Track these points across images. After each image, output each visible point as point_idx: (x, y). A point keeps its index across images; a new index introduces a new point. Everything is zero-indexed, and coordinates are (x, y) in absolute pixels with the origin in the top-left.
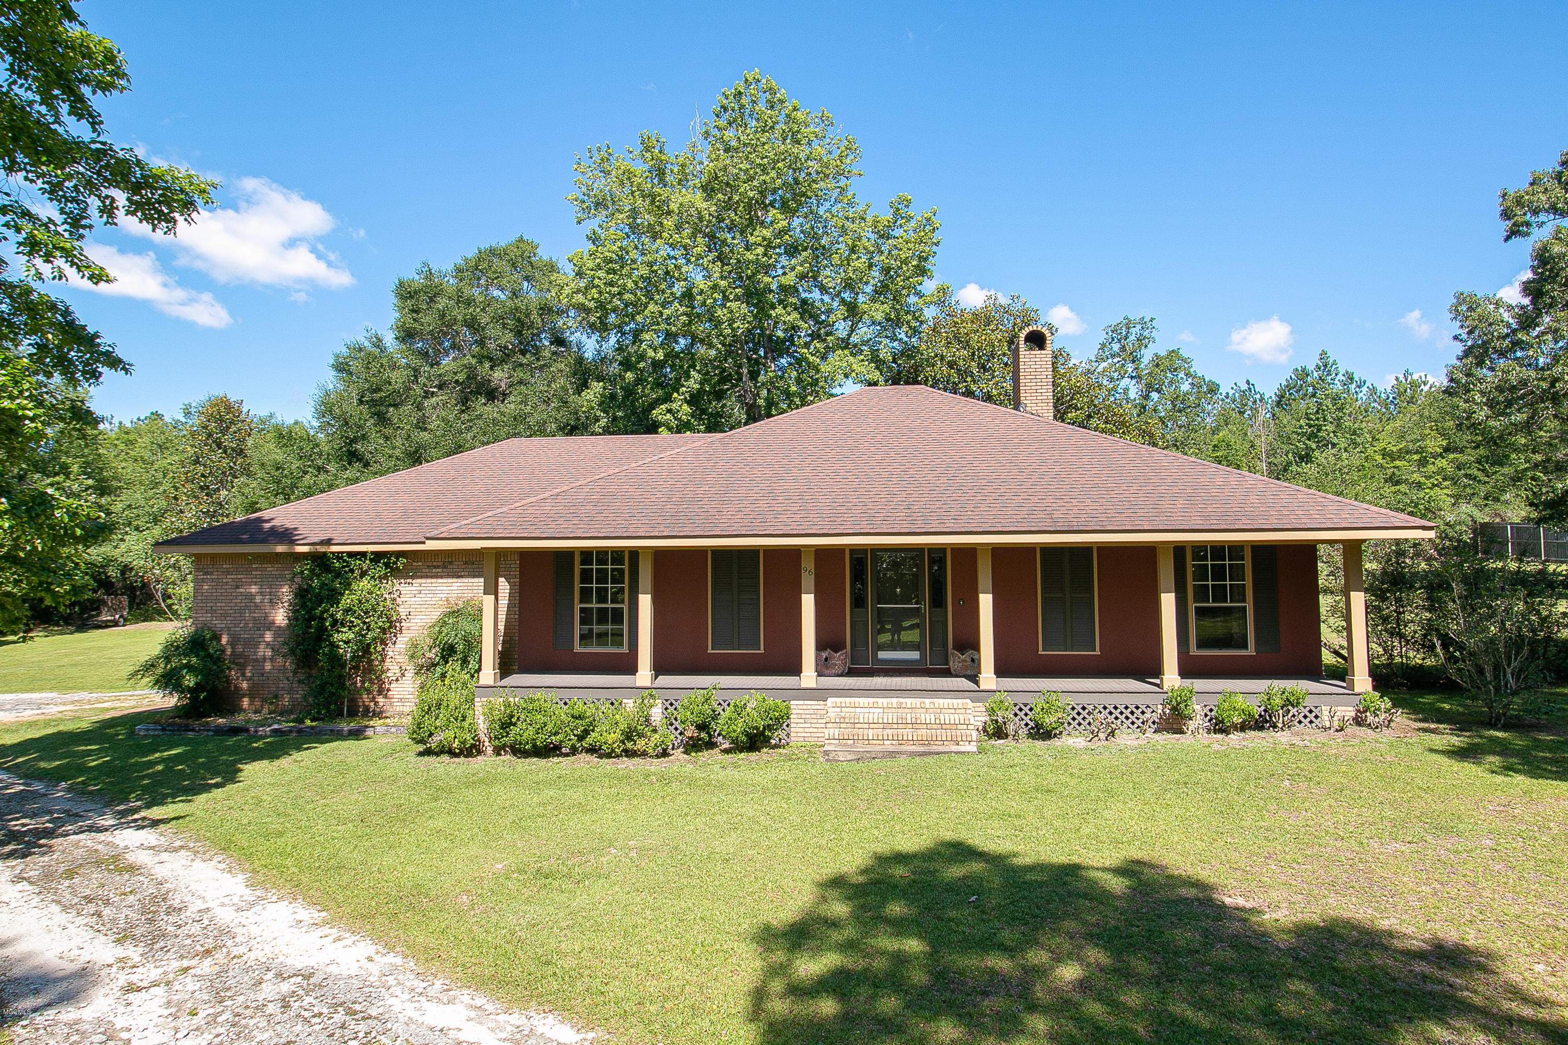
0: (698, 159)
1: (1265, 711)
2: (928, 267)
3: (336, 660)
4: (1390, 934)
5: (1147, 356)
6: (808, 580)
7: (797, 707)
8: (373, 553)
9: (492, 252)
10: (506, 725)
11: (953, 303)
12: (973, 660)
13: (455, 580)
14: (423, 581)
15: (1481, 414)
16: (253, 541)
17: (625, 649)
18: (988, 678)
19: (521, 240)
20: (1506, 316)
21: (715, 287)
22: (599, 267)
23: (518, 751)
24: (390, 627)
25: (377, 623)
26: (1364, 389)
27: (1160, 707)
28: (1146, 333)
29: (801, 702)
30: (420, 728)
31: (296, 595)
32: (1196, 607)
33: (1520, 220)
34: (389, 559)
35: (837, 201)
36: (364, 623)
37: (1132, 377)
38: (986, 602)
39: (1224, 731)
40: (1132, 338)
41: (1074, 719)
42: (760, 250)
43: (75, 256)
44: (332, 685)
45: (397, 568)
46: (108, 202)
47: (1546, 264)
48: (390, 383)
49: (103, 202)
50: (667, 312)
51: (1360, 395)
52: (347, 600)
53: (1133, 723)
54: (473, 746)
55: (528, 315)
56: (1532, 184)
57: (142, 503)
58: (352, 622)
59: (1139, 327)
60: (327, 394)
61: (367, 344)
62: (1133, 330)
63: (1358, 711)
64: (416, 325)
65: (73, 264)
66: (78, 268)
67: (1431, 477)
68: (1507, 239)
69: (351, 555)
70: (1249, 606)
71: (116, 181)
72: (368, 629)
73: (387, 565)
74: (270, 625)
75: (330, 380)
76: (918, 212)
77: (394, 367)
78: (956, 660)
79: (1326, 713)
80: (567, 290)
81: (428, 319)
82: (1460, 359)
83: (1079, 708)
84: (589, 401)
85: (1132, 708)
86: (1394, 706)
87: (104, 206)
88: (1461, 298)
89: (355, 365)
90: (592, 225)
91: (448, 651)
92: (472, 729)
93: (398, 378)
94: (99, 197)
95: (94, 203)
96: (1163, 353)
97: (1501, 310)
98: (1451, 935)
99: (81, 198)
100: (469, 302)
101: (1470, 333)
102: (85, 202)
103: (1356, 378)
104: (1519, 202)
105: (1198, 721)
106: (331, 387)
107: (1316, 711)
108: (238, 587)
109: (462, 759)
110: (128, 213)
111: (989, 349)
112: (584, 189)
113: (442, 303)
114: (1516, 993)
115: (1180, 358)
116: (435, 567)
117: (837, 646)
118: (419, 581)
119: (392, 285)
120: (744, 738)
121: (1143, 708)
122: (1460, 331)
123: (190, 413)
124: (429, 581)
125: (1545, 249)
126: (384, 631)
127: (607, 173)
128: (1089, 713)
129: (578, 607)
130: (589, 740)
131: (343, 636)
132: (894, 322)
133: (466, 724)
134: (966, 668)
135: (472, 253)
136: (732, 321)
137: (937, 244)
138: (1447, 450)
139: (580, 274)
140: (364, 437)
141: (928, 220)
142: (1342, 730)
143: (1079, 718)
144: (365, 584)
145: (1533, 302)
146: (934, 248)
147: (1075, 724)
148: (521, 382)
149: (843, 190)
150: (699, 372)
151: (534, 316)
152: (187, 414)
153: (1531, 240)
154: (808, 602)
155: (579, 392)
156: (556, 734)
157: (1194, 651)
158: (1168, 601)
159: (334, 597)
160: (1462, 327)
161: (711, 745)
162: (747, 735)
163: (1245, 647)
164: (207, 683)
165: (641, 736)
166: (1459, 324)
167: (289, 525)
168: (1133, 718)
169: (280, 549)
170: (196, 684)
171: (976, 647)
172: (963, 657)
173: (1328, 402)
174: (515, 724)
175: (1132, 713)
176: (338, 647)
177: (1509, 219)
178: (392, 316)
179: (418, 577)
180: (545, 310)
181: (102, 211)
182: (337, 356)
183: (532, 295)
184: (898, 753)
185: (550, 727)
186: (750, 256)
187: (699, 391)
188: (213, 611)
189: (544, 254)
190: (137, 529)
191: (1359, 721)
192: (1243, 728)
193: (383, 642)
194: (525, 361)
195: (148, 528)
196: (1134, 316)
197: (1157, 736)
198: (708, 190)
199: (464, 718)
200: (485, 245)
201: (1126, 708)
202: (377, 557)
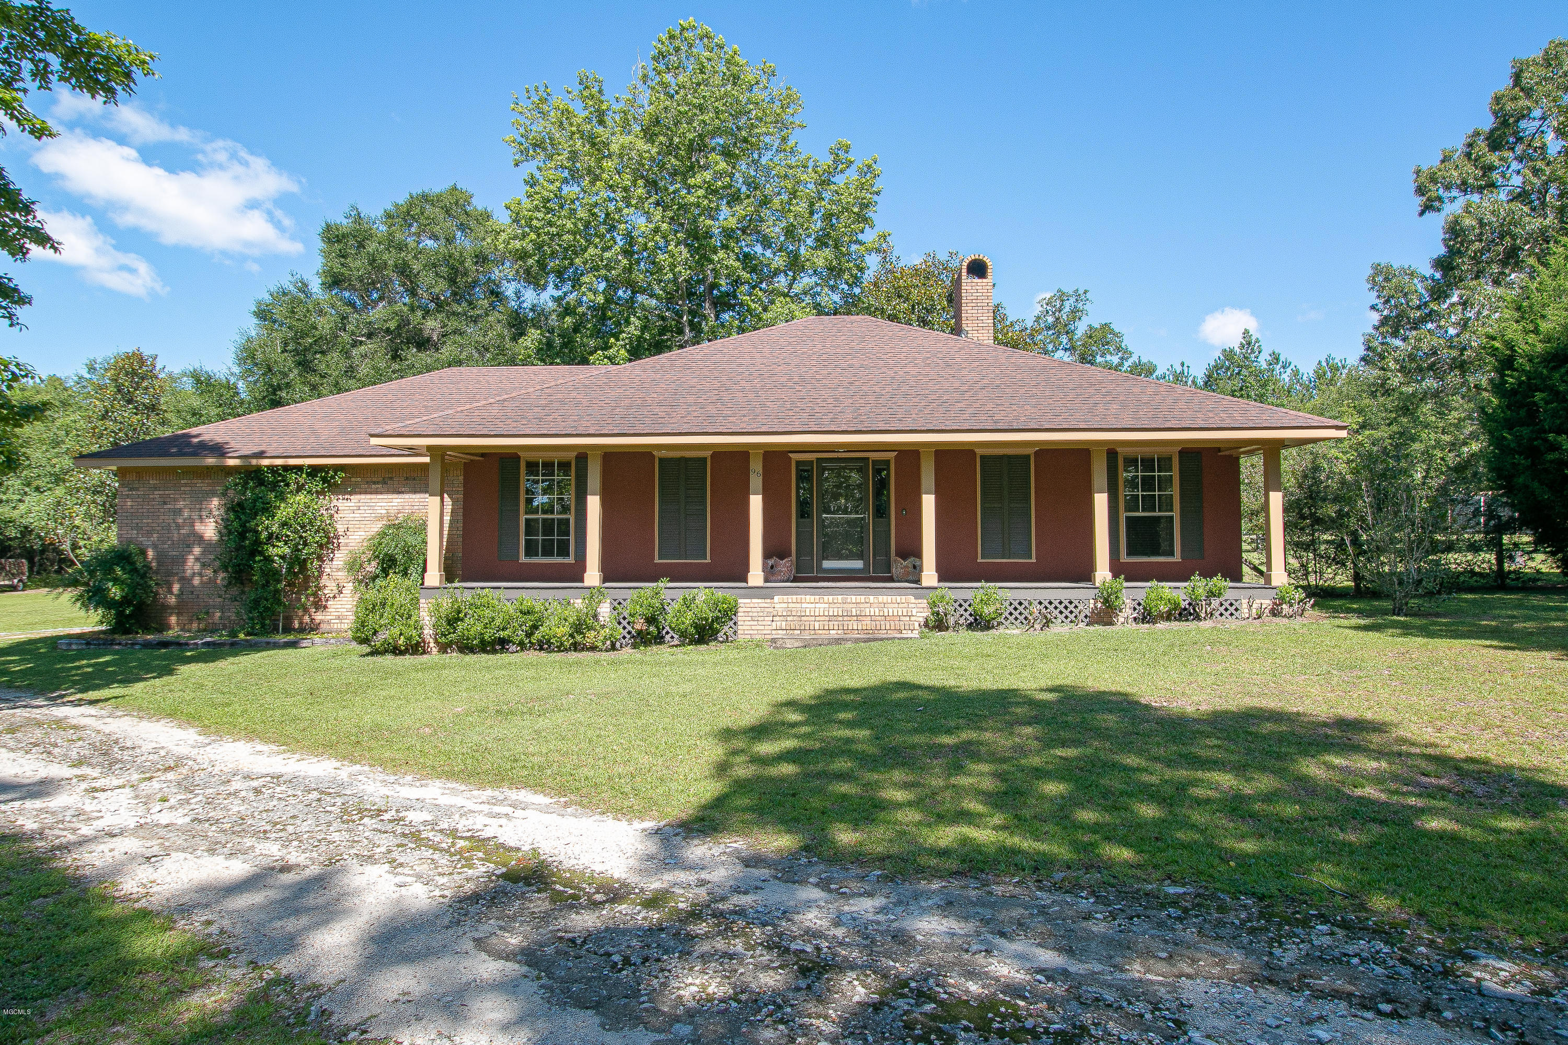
0: (639, 102)
1: (1190, 604)
2: (870, 214)
3: (272, 575)
4: (1298, 714)
5: (1081, 328)
6: (756, 481)
7: (745, 605)
8: (310, 466)
9: (425, 198)
10: (453, 621)
11: (894, 259)
12: (915, 567)
13: (395, 496)
14: (363, 496)
15: (1395, 380)
16: (181, 454)
17: (571, 560)
18: (930, 576)
19: (455, 188)
20: (1420, 287)
21: (656, 230)
22: (537, 209)
23: (466, 648)
24: (328, 543)
25: (314, 538)
26: (1289, 371)
27: (1092, 601)
28: (1080, 305)
29: (748, 601)
30: (364, 626)
31: (228, 510)
32: (1127, 518)
33: (1434, 195)
34: (327, 473)
35: (778, 151)
36: (301, 537)
37: (1066, 350)
38: (929, 502)
39: (1153, 621)
40: (1067, 309)
41: (1011, 614)
42: (701, 192)
43: (15, 109)
44: (267, 600)
45: (335, 484)
46: (42, 65)
47: (1457, 236)
48: (316, 329)
49: (36, 66)
50: (607, 255)
51: (1284, 376)
52: (284, 512)
53: (1066, 617)
54: (418, 644)
55: (462, 263)
56: (1443, 161)
57: (44, 462)
58: (288, 536)
59: (1072, 300)
60: (249, 340)
61: (292, 288)
62: (1067, 304)
63: (1275, 604)
64: (343, 270)
65: (12, 117)
66: (18, 121)
67: (1347, 453)
68: (1422, 213)
69: (286, 468)
70: (1176, 514)
71: (50, 45)
72: (305, 544)
73: (324, 480)
74: (200, 539)
75: (252, 326)
76: (859, 158)
77: (321, 313)
78: (899, 566)
79: (1245, 606)
80: (503, 236)
81: (358, 263)
82: (1376, 328)
83: (1016, 604)
84: (526, 348)
85: (1066, 603)
86: (1307, 597)
87: (37, 69)
88: (1377, 270)
89: (279, 312)
90: (529, 168)
91: (388, 564)
92: (418, 627)
93: (325, 325)
94: (32, 60)
95: (27, 66)
96: (1097, 325)
97: (1416, 281)
98: (1351, 713)
99: (14, 60)
100: (401, 247)
101: (1387, 301)
102: (19, 65)
103: (1282, 358)
104: (1433, 179)
105: (1127, 612)
106: (254, 333)
107: (1236, 604)
108: (165, 503)
109: (408, 656)
110: (61, 79)
111: (929, 303)
112: (522, 131)
113: (371, 247)
114: (1404, 741)
115: (1112, 332)
116: (374, 483)
117: (782, 554)
118: (358, 497)
119: (319, 228)
120: (692, 630)
121: (1076, 602)
122: (1377, 301)
123: (95, 369)
124: (368, 496)
125: (1456, 222)
126: (321, 546)
127: (544, 115)
128: (1025, 608)
129: (523, 518)
130: (538, 635)
131: (278, 550)
132: (835, 271)
133: (412, 622)
134: (908, 573)
135: (402, 199)
136: (673, 266)
137: (878, 193)
138: (1363, 426)
139: (517, 221)
140: (288, 385)
141: (869, 167)
142: (1259, 617)
143: (1016, 613)
144: (301, 498)
145: (1444, 276)
146: (875, 198)
147: (1011, 618)
148: (455, 332)
149: (784, 140)
150: (639, 318)
151: (468, 263)
152: (91, 369)
153: (1443, 214)
154: (756, 503)
155: (514, 339)
156: (504, 629)
157: (1124, 558)
158: (1101, 501)
159: (268, 510)
160: (1378, 297)
161: (659, 639)
162: (696, 626)
163: (1172, 554)
164: (134, 596)
165: (590, 628)
166: (1376, 294)
167: (219, 439)
168: (1066, 612)
169: (211, 461)
170: (122, 597)
171: (918, 554)
172: (905, 563)
173: (1251, 380)
174: (462, 620)
175: (1066, 607)
176: (273, 561)
177: (1423, 195)
178: (318, 263)
179: (356, 493)
180: (481, 259)
181: (34, 75)
182: (259, 303)
183: (464, 243)
184: (843, 639)
185: (498, 622)
186: (692, 199)
187: (639, 338)
188: (138, 528)
189: (478, 204)
190: (37, 489)
191: (1275, 613)
192: (1168, 617)
193: (320, 558)
194: (460, 310)
195: (50, 489)
196: (1069, 290)
197: (1091, 628)
198: (649, 135)
199: (410, 617)
200: (417, 191)
201: (1061, 603)
202: (314, 471)
